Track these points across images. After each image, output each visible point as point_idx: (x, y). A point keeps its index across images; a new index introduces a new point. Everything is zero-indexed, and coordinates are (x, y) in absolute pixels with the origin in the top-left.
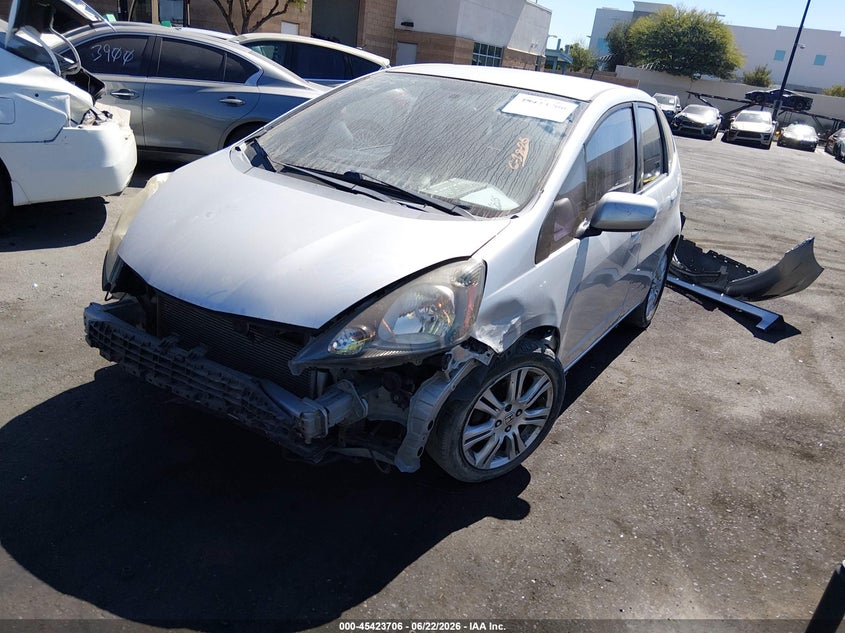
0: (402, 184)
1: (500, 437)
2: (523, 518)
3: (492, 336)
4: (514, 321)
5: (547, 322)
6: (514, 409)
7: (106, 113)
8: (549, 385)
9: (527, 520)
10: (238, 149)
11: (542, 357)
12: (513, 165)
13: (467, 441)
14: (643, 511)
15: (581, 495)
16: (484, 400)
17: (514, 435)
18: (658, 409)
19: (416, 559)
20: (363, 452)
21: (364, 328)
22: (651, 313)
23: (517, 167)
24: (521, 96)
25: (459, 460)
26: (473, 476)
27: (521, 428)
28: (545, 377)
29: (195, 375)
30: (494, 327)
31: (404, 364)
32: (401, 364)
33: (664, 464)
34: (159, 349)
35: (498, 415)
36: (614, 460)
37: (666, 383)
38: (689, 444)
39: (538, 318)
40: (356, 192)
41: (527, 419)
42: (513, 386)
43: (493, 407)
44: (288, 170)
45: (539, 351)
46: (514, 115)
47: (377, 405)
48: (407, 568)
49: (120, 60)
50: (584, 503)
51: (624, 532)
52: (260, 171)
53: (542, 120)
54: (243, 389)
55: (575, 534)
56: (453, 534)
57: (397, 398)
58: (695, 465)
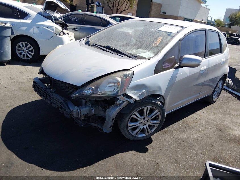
0: (121, 49)
1: (141, 127)
2: (144, 153)
3: (134, 94)
4: (143, 91)
5: (158, 93)
6: (146, 119)
7: (68, 33)
8: (159, 113)
9: (145, 154)
10: (83, 40)
11: (155, 104)
12: (154, 45)
13: (130, 127)
14: (187, 158)
15: (167, 150)
16: (135, 115)
17: (147, 128)
18: (206, 128)
19: (105, 159)
20: (95, 125)
21: (93, 88)
22: (216, 98)
23: (155, 45)
24: (166, 26)
25: (127, 132)
26: (132, 138)
27: (149, 125)
28: (157, 111)
29: (51, 97)
30: (135, 92)
31: (104, 100)
32: (103, 99)
33: (201, 145)
34: (44, 89)
35: (141, 120)
36: (183, 141)
37: (213, 120)
38: (213, 140)
39: (154, 91)
40: (107, 51)
41: (151, 123)
42: (145, 112)
43: (139, 118)
44: (93, 45)
45: (154, 102)
46: (160, 31)
47: (99, 111)
48: (102, 161)
49: (75, 20)
50: (167, 152)
51: (177, 163)
52: (87, 46)
53: (168, 32)
54: (60, 102)
55: (160, 161)
56: (120, 154)
57: (103, 110)
58: (212, 147)
